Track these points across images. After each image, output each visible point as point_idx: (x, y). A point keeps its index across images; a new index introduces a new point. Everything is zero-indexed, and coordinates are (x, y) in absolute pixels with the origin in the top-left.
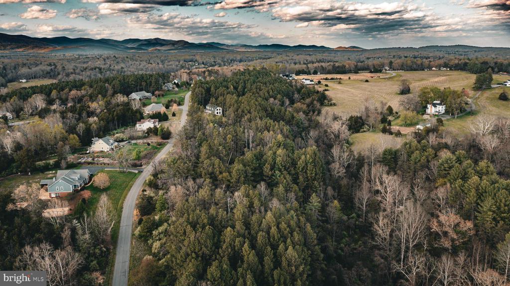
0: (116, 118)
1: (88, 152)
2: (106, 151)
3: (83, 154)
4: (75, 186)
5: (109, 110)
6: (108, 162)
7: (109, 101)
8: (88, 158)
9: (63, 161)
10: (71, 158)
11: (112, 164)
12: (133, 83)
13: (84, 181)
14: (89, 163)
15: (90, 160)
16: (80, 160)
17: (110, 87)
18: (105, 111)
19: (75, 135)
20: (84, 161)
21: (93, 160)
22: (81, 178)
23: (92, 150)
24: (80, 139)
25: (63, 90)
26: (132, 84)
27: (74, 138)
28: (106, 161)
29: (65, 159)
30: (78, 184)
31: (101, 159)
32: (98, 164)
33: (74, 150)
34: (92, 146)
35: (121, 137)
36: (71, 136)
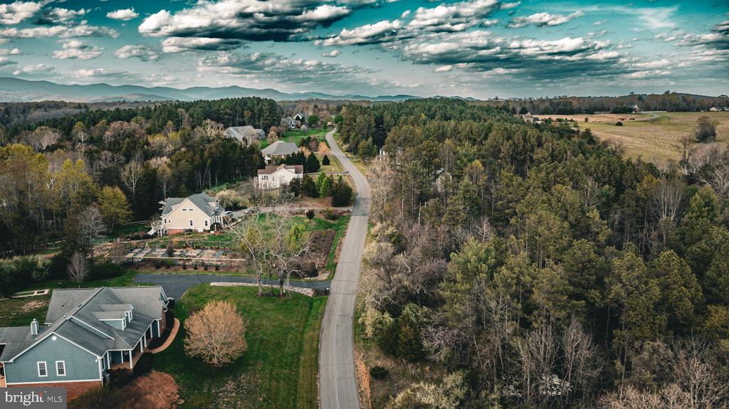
0: (209, 161)
1: (151, 233)
2: (201, 230)
3: (137, 238)
4: (115, 355)
5: (191, 148)
6: (214, 261)
7: (189, 135)
8: (153, 249)
9: (77, 256)
10: (104, 249)
11: (229, 268)
12: (228, 111)
13: (148, 333)
14: (158, 264)
15: (160, 254)
16: (130, 255)
17: (187, 116)
18: (183, 149)
19: (117, 190)
20: (141, 256)
21: (170, 253)
22: (137, 320)
23: (162, 227)
24: (129, 200)
25: (95, 123)
26: (226, 114)
27: (115, 196)
28: (209, 256)
29: (86, 249)
30: (125, 347)
31: (193, 253)
32: (185, 267)
33: (114, 229)
34: (163, 217)
35: (233, 198)
36: (108, 190)
